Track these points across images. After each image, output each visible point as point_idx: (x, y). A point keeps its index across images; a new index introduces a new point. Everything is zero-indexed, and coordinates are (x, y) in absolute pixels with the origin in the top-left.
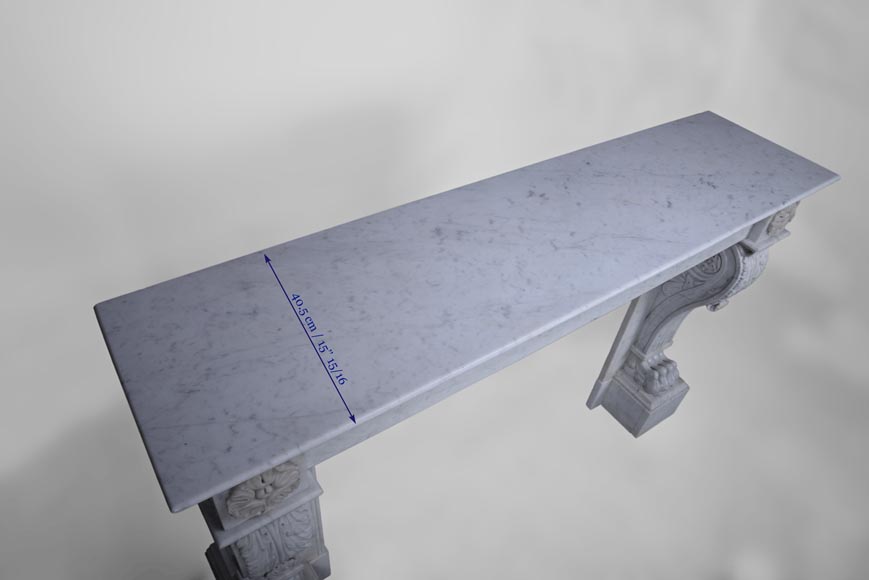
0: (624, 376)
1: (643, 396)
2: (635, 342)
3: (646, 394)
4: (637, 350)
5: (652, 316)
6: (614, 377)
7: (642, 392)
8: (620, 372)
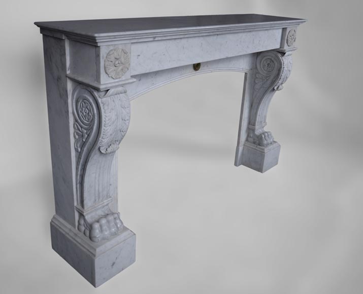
0: (249, 143)
1: (260, 148)
2: (249, 123)
3: (261, 147)
4: (251, 126)
5: (254, 104)
6: (244, 145)
7: (258, 146)
8: (246, 142)
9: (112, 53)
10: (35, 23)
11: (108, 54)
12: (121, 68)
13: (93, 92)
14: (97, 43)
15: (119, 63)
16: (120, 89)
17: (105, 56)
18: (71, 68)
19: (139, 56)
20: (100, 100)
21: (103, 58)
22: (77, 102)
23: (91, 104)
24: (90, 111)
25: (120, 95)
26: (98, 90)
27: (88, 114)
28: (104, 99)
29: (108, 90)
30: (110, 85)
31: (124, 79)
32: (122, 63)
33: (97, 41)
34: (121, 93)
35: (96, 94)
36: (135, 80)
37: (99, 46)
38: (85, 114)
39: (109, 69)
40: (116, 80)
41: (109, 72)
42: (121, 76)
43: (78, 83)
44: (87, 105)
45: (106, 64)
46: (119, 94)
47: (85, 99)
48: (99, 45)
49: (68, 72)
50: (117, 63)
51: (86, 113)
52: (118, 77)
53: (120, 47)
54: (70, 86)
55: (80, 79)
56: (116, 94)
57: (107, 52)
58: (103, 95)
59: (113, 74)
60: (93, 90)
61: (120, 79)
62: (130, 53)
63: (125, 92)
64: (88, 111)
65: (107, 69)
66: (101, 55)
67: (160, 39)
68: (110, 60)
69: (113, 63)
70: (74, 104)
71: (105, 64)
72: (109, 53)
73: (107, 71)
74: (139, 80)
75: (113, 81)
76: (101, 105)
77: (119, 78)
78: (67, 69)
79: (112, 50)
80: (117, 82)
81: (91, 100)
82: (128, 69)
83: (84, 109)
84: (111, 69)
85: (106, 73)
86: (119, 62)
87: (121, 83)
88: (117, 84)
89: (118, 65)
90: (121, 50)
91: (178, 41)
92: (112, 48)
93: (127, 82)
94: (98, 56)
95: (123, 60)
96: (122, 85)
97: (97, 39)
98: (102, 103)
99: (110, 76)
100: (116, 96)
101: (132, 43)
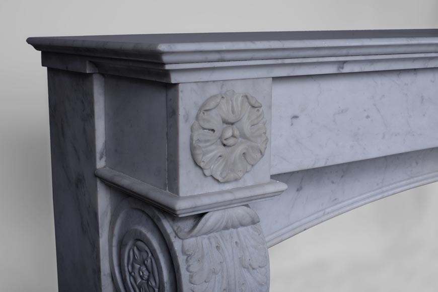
9: (212, 104)
10: (30, 41)
11: (204, 109)
12: (240, 149)
13: (159, 220)
14: (167, 73)
15: (233, 136)
16: (240, 212)
17: (193, 113)
18: (107, 152)
19: (296, 117)
20: (177, 245)
21: (186, 120)
22: (121, 245)
23: (153, 253)
24: (151, 273)
25: (241, 229)
26: (171, 213)
27: (148, 280)
28: (190, 242)
29: (202, 215)
30: (206, 201)
31: (250, 183)
32: (244, 136)
33: (167, 67)
34: (242, 225)
35: (167, 225)
36: (282, 186)
37: (176, 84)
38: (139, 280)
39: (204, 154)
40: (228, 187)
41: (203, 160)
42: (240, 174)
43: (122, 194)
44: (145, 255)
45: (195, 138)
46: (234, 227)
47: (140, 239)
48: (174, 79)
49: (100, 164)
50: (229, 133)
51: (142, 277)
52: (232, 176)
53: (240, 89)
54: (103, 201)
55: (127, 181)
56: (226, 228)
57: (200, 103)
58: (187, 230)
59: (217, 169)
60: (161, 216)
61: (240, 184)
62: (270, 107)
63: (254, 222)
64: (146, 273)
65: (198, 152)
66: (181, 112)
67: (356, 68)
68: (207, 126)
69: (217, 134)
70: (115, 250)
71: (191, 139)
72: (204, 105)
73: (199, 158)
74: (298, 190)
75: (217, 188)
76: (181, 259)
77: (236, 180)
78: (98, 156)
79: (214, 97)
80: (229, 191)
81: (155, 244)
82: (262, 154)
83: (137, 266)
84: (211, 153)
85: (197, 164)
86: (237, 133)
87: (240, 195)
88: (228, 197)
89: (231, 141)
90: (240, 99)
91: (406, 79)
92: (213, 90)
93: (259, 191)
94: (173, 113)
95: (246, 126)
96: (246, 202)
97: (165, 58)
98: (184, 253)
99: (207, 172)
100: (226, 232)
101: (275, 79)
